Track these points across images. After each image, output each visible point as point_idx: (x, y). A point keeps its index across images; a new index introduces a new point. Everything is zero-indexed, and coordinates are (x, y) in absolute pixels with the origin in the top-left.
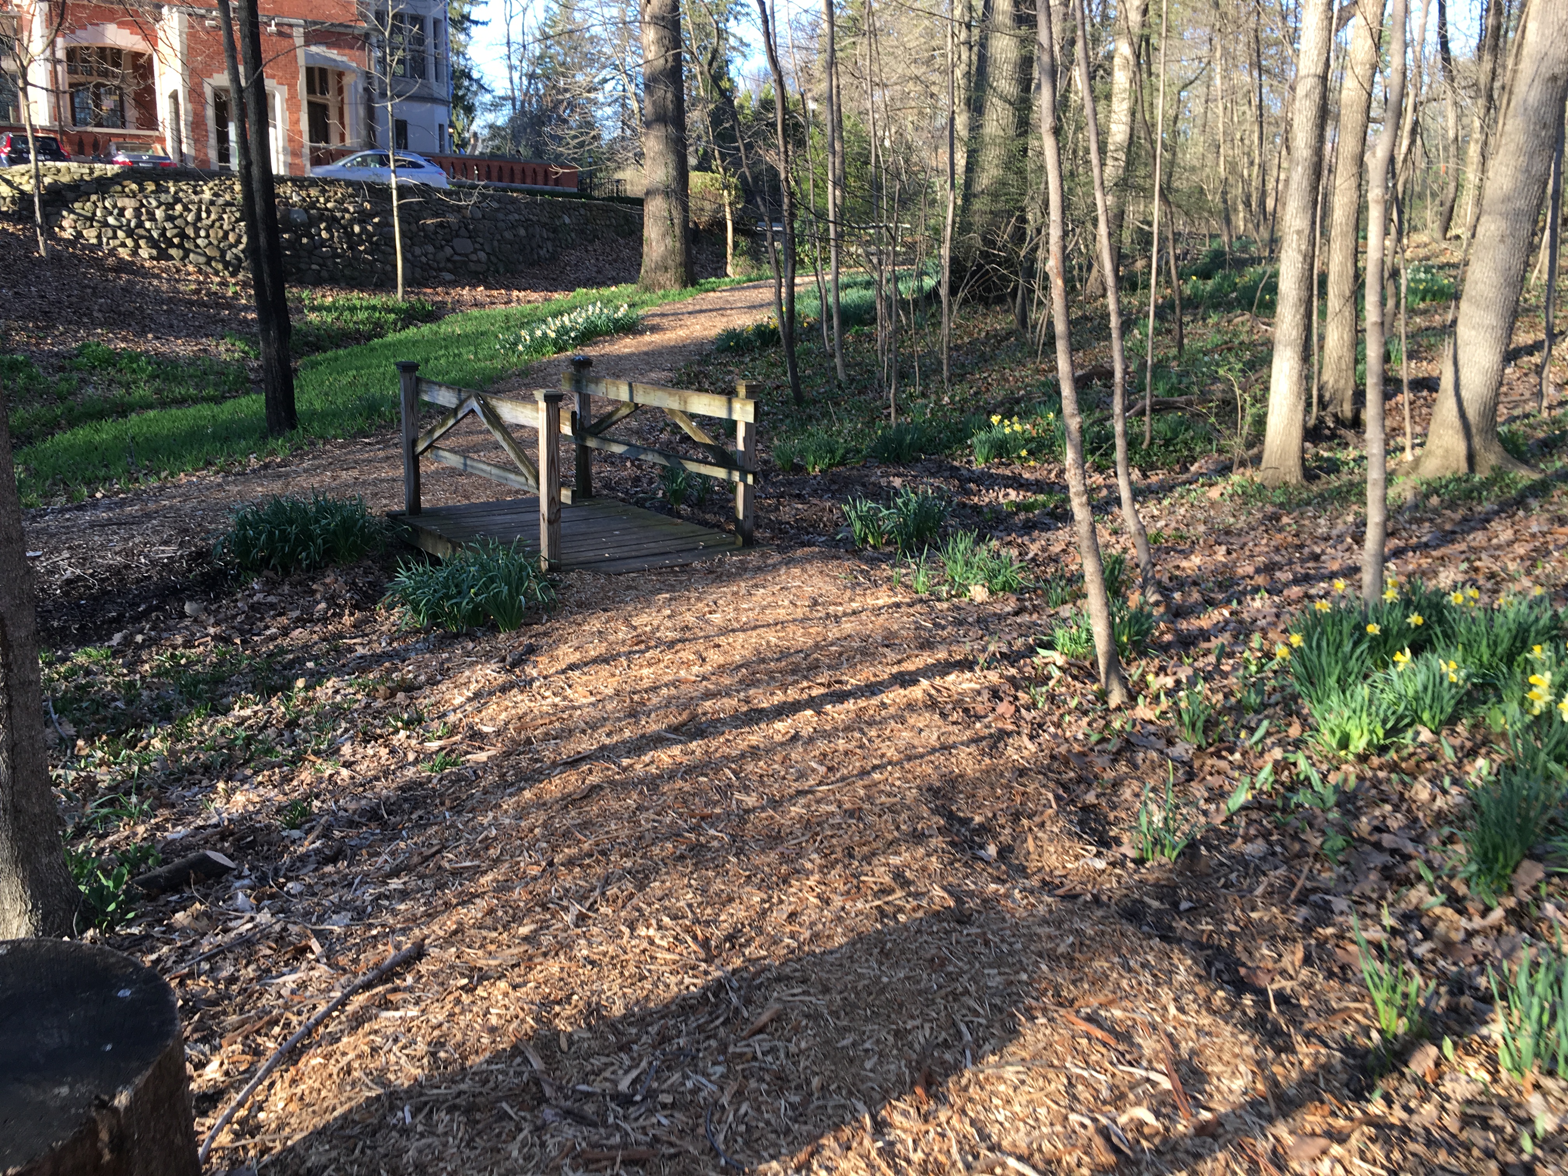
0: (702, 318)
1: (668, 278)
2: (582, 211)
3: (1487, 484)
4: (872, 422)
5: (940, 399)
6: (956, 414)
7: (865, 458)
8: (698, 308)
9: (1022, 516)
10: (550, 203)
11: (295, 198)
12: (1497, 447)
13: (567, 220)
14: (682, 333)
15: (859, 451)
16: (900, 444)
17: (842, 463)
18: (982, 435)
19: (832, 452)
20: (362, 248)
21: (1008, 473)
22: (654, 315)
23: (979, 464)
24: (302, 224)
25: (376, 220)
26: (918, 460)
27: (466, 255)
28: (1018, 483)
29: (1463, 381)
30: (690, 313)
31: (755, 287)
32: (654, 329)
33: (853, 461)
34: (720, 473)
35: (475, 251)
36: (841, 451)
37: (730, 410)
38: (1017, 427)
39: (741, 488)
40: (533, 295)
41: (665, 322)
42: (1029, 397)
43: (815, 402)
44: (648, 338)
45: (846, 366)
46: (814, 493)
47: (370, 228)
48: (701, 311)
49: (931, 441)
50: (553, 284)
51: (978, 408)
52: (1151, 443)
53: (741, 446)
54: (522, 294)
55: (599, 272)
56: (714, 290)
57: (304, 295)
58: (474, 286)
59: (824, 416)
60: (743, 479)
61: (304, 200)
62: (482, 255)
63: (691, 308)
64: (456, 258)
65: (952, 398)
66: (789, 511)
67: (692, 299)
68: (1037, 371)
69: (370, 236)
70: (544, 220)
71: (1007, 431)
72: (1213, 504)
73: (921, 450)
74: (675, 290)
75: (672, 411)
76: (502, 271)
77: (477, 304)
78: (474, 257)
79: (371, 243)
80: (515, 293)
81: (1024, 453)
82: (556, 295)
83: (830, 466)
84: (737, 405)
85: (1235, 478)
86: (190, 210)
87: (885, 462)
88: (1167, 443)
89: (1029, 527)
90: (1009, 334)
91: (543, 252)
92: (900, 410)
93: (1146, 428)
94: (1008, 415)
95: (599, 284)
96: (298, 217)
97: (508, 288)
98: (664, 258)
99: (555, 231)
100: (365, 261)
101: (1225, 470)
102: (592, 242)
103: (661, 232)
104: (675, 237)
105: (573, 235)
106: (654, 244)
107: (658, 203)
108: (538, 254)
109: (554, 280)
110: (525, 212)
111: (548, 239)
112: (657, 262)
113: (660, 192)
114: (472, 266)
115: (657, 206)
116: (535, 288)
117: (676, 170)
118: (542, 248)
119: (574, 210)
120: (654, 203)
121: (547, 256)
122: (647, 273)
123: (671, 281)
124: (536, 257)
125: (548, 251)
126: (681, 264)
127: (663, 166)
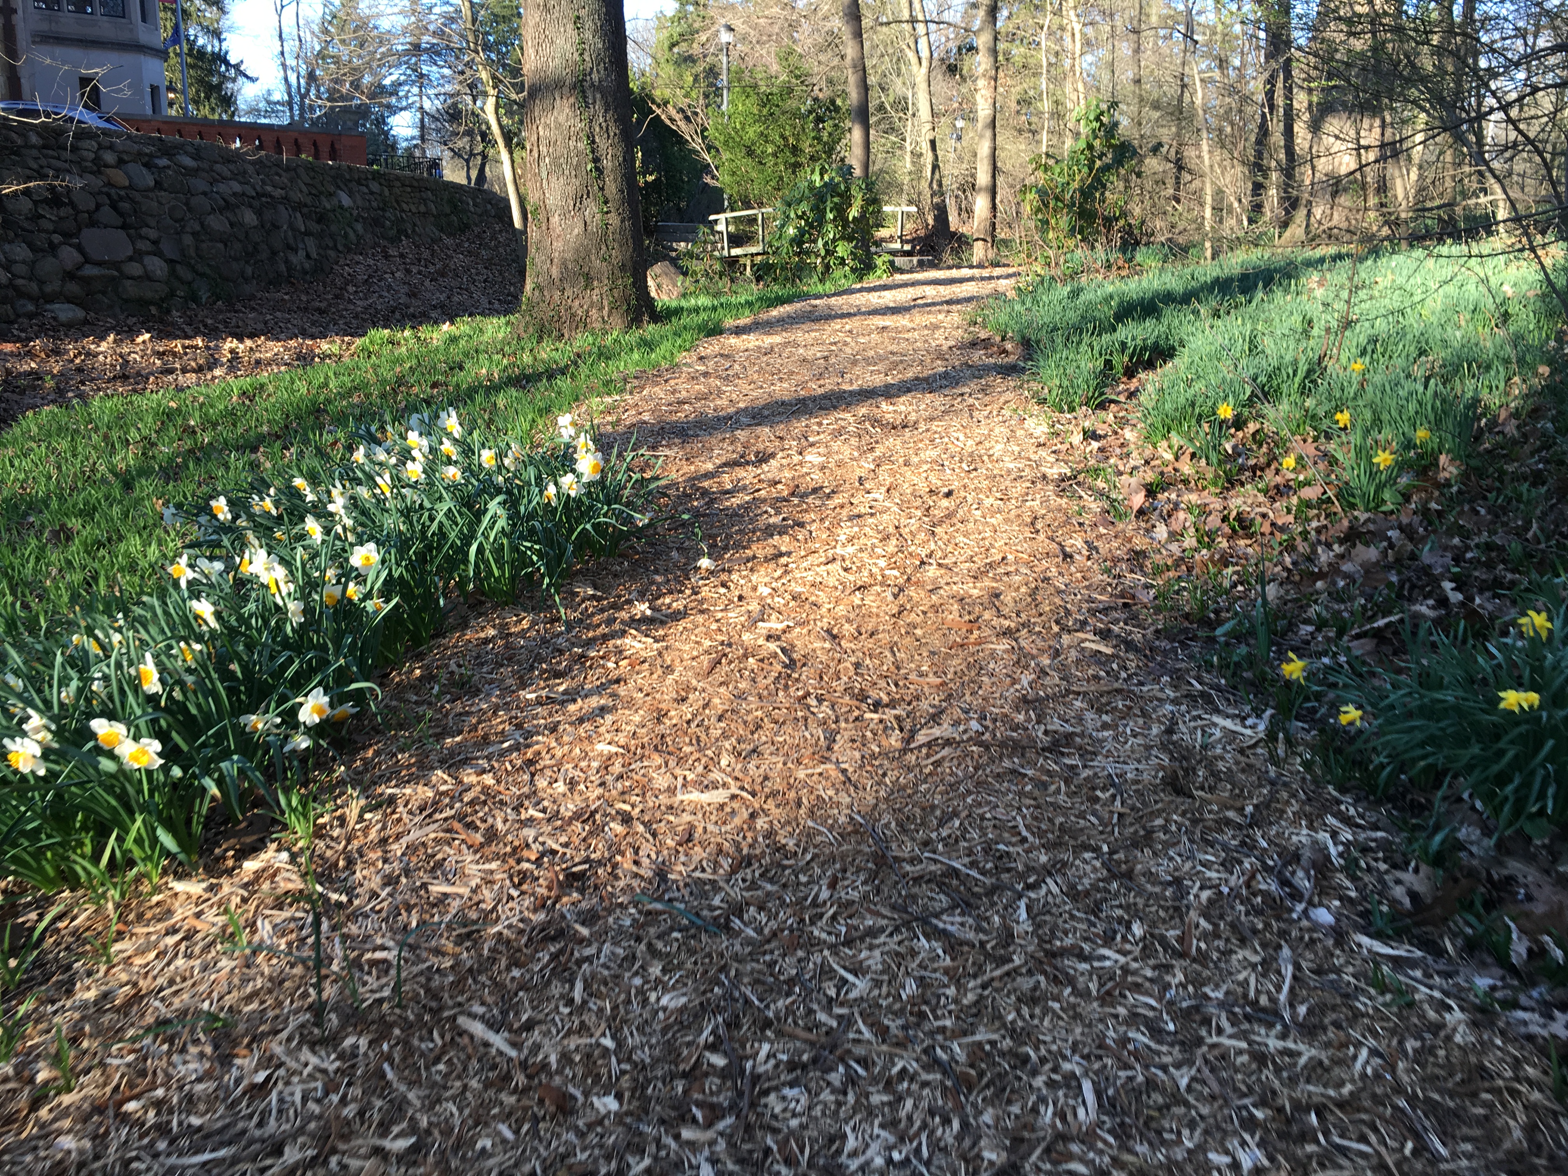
1: (596, 302)
2: (375, 186)
10: (310, 168)
13: (346, 201)
27: (116, 265)
35: (137, 256)
40: (272, 349)
50: (316, 320)
54: (244, 346)
55: (412, 295)
58: (128, 333)
62: (157, 266)
64: (90, 271)
70: (297, 197)
76: (204, 296)
77: (125, 374)
78: (135, 269)
80: (230, 344)
82: (324, 346)
91: (297, 259)
95: (416, 320)
97: (214, 333)
98: (582, 254)
99: (321, 219)
102: (395, 241)
103: (571, 190)
104: (606, 202)
105: (359, 227)
106: (555, 220)
107: (562, 119)
108: (287, 261)
109: (321, 311)
110: (256, 180)
111: (308, 233)
112: (564, 263)
113: (566, 90)
114: (131, 289)
115: (559, 126)
116: (273, 332)
117: (604, 36)
118: (295, 251)
119: (359, 183)
120: (550, 119)
121: (307, 266)
122: (541, 291)
123: (601, 309)
124: (283, 268)
125: (308, 256)
126: (623, 268)
127: (570, 26)
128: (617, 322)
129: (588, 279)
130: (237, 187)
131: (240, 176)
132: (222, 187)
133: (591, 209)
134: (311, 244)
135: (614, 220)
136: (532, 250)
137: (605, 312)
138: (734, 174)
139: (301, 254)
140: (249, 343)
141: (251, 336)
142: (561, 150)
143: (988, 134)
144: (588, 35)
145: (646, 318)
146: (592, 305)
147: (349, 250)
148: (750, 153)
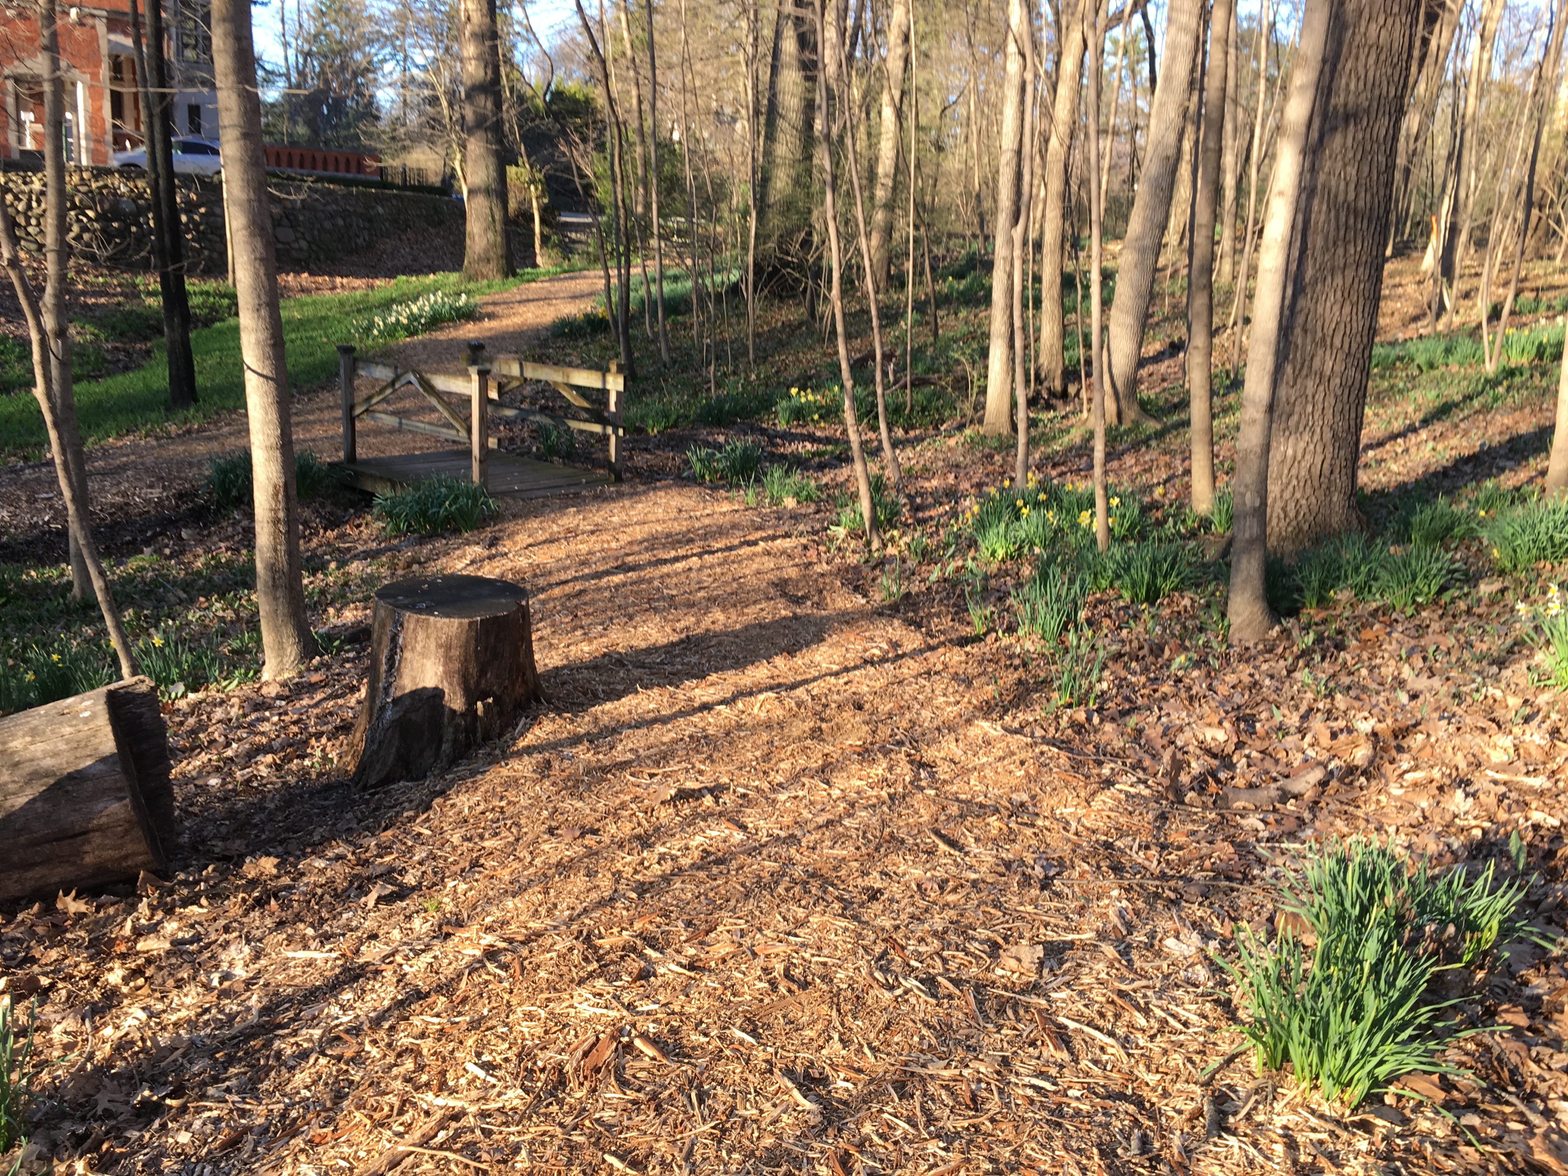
0: (532, 306)
1: (491, 269)
2: (394, 202)
3: (1128, 432)
4: (695, 395)
5: (747, 378)
6: (762, 388)
7: (693, 422)
8: (524, 297)
9: (817, 459)
10: (364, 194)
11: (123, 189)
12: (1136, 407)
13: (381, 210)
14: (517, 320)
15: (687, 417)
16: (721, 410)
17: (675, 425)
18: (784, 403)
19: (667, 416)
20: (189, 236)
21: (805, 431)
22: (487, 304)
23: (782, 426)
24: (131, 213)
25: (202, 210)
26: (735, 423)
27: (289, 244)
28: (812, 439)
29: (1114, 362)
30: (520, 302)
31: (571, 278)
32: (491, 316)
33: (683, 424)
34: (597, 428)
35: (297, 240)
36: (674, 417)
37: (604, 381)
38: (811, 397)
39: (613, 439)
40: (357, 282)
41: (499, 310)
42: (818, 375)
43: (647, 379)
44: (487, 324)
45: (669, 349)
46: (658, 447)
47: (196, 217)
48: (528, 301)
49: (744, 408)
50: (373, 270)
51: (779, 383)
52: (912, 409)
53: (613, 408)
54: (345, 281)
55: (415, 260)
56: (534, 281)
57: (137, 281)
58: (298, 273)
59: (655, 389)
60: (615, 432)
61: (132, 191)
62: (303, 244)
63: (518, 298)
65: (758, 376)
66: (641, 460)
67: (514, 289)
68: (825, 354)
69: (197, 225)
70: (360, 210)
71: (803, 400)
72: (950, 449)
73: (737, 415)
74: (498, 280)
75: (555, 383)
76: (322, 257)
77: (303, 290)
78: (296, 246)
79: (198, 231)
80: (338, 280)
81: (816, 417)
82: (378, 282)
83: (666, 428)
84: (610, 379)
85: (968, 432)
86: (20, 200)
87: (707, 424)
88: (924, 409)
89: (821, 467)
90: (801, 324)
91: (360, 241)
92: (718, 385)
93: (908, 398)
94: (803, 388)
95: (418, 272)
96: (127, 207)
97: (331, 275)
98: (486, 251)
99: (370, 221)
100: (193, 249)
101: (961, 427)
102: (404, 231)
103: (483, 226)
104: (496, 232)
105: (387, 225)
106: (476, 238)
108: (356, 242)
110: (342, 203)
111: (364, 228)
112: (479, 254)
114: (294, 254)
116: (357, 275)
118: (359, 237)
119: (387, 200)
121: (365, 244)
122: (471, 264)
123: (493, 271)
124: (353, 245)
125: (365, 240)
126: (502, 257)
128: (498, 277)
131: (336, 201)
132: (329, 208)
133: (491, 234)
134: (366, 233)
135: (499, 239)
136: (467, 249)
137: (495, 272)
139: (362, 238)
145: (510, 276)
146: (489, 270)
147: (383, 236)
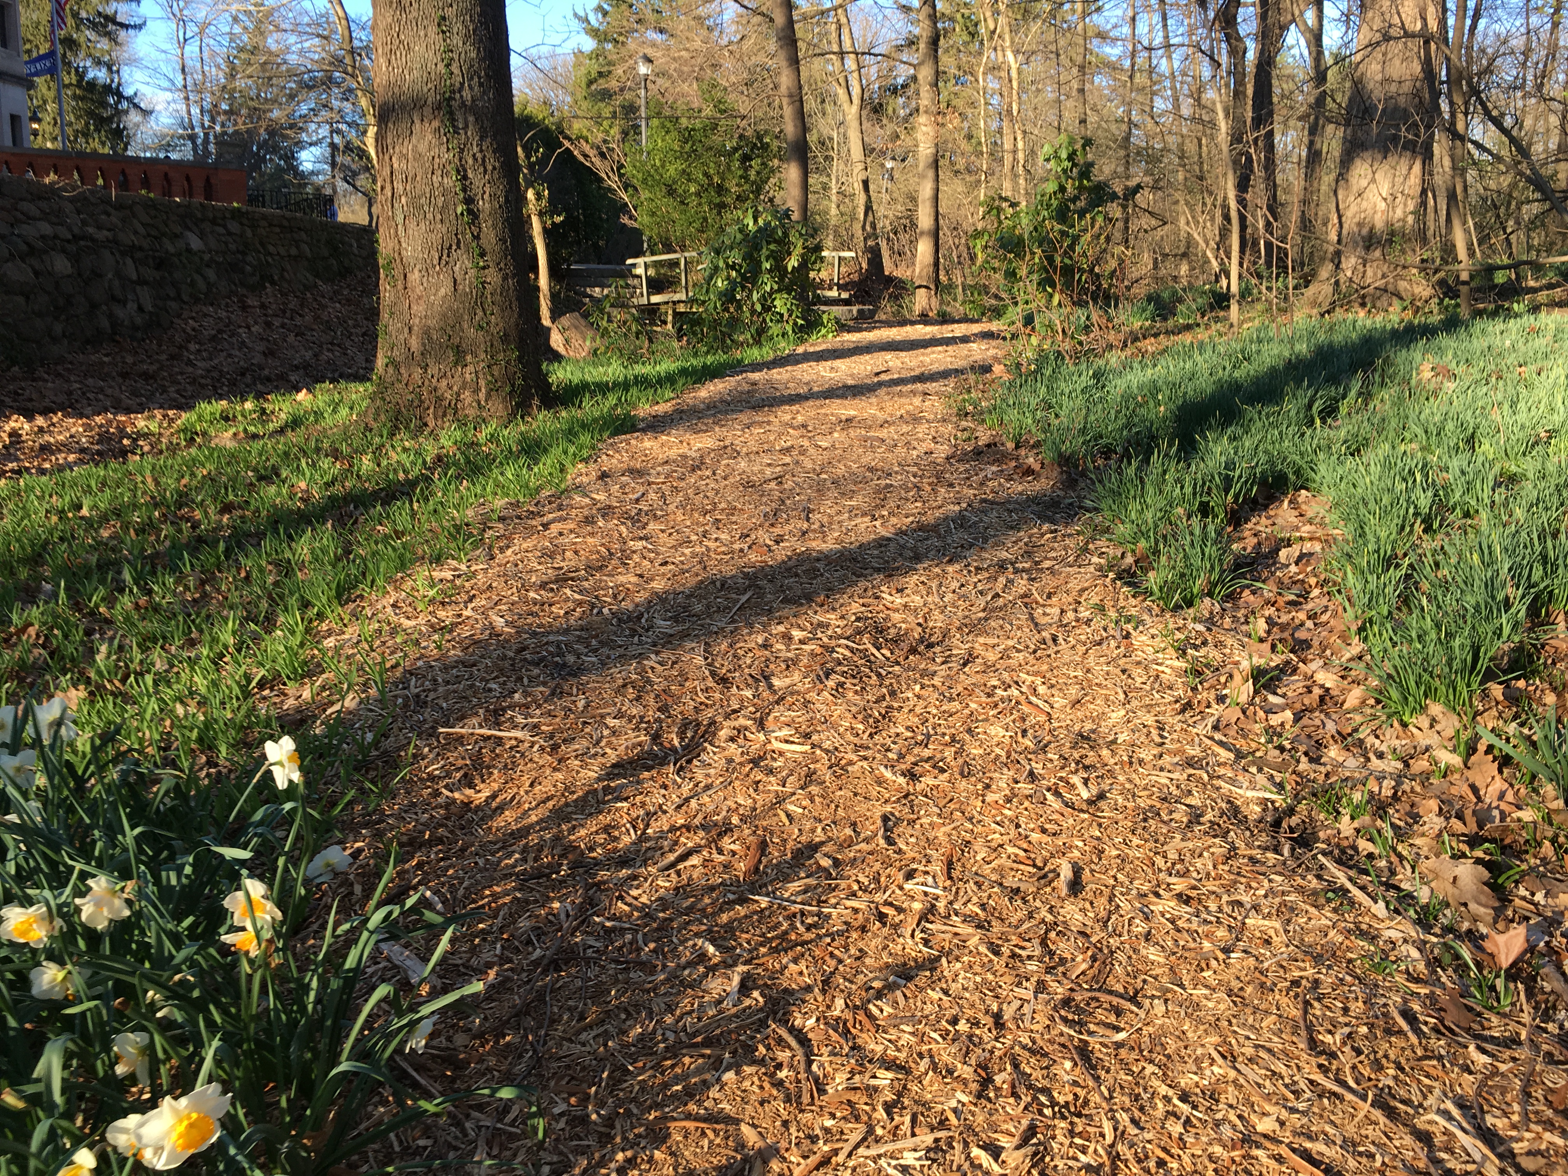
2: (234, 227)
13: (195, 243)
54: (32, 425)
70: (130, 239)
98: (451, 321)
99: (160, 264)
102: (256, 288)
103: (435, 238)
104: (482, 255)
105: (211, 274)
106: (415, 277)
107: (422, 147)
108: (111, 316)
109: (147, 377)
110: (74, 220)
111: (141, 282)
112: (427, 332)
113: (427, 111)
115: (418, 157)
116: (74, 407)
117: (478, 42)
118: (124, 303)
119: (214, 222)
120: (407, 148)
121: (138, 321)
122: (397, 367)
123: (477, 390)
124: (105, 323)
125: (141, 309)
126: (505, 338)
127: (433, 30)
128: (498, 407)
129: (460, 354)
130: (46, 228)
131: (54, 216)
133: (463, 263)
134: (146, 296)
135: (493, 277)
136: (385, 316)
137: (482, 395)
138: (653, 214)
139: (132, 306)
140: (40, 421)
141: (45, 412)
142: (421, 186)
143: (931, 174)
144: (457, 41)
145: (536, 402)
146: (464, 386)
147: (197, 300)
148: (671, 192)
